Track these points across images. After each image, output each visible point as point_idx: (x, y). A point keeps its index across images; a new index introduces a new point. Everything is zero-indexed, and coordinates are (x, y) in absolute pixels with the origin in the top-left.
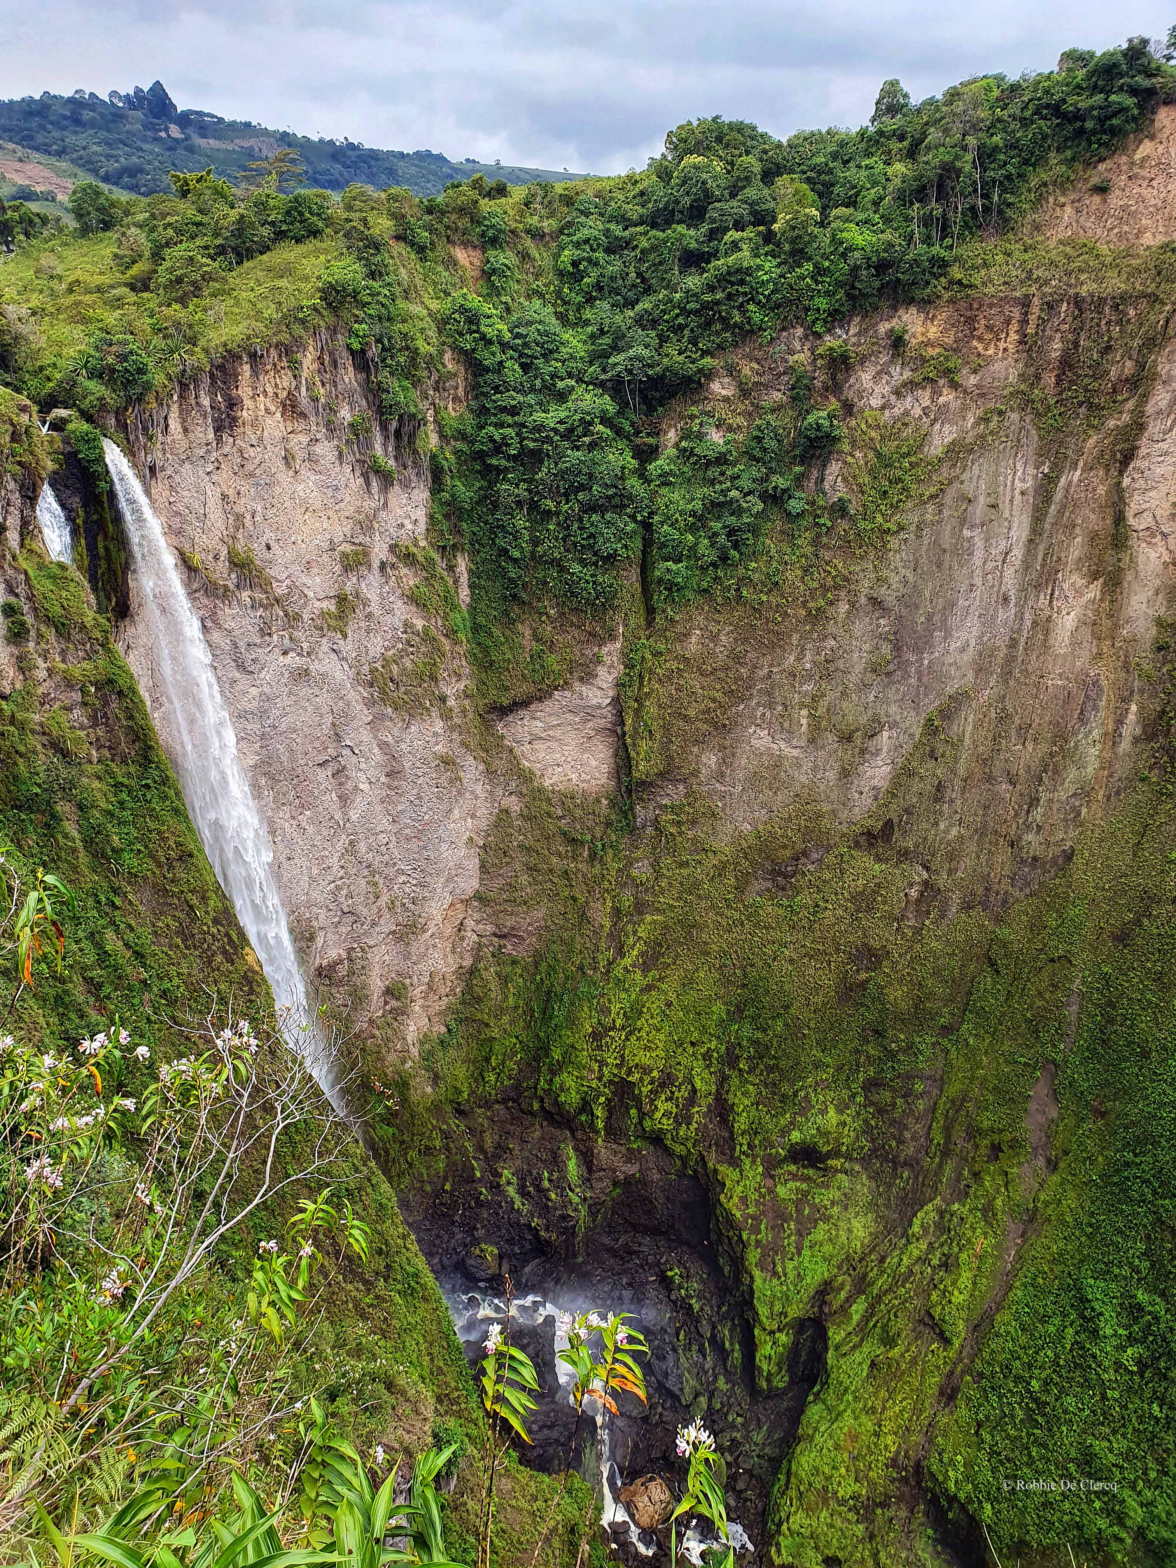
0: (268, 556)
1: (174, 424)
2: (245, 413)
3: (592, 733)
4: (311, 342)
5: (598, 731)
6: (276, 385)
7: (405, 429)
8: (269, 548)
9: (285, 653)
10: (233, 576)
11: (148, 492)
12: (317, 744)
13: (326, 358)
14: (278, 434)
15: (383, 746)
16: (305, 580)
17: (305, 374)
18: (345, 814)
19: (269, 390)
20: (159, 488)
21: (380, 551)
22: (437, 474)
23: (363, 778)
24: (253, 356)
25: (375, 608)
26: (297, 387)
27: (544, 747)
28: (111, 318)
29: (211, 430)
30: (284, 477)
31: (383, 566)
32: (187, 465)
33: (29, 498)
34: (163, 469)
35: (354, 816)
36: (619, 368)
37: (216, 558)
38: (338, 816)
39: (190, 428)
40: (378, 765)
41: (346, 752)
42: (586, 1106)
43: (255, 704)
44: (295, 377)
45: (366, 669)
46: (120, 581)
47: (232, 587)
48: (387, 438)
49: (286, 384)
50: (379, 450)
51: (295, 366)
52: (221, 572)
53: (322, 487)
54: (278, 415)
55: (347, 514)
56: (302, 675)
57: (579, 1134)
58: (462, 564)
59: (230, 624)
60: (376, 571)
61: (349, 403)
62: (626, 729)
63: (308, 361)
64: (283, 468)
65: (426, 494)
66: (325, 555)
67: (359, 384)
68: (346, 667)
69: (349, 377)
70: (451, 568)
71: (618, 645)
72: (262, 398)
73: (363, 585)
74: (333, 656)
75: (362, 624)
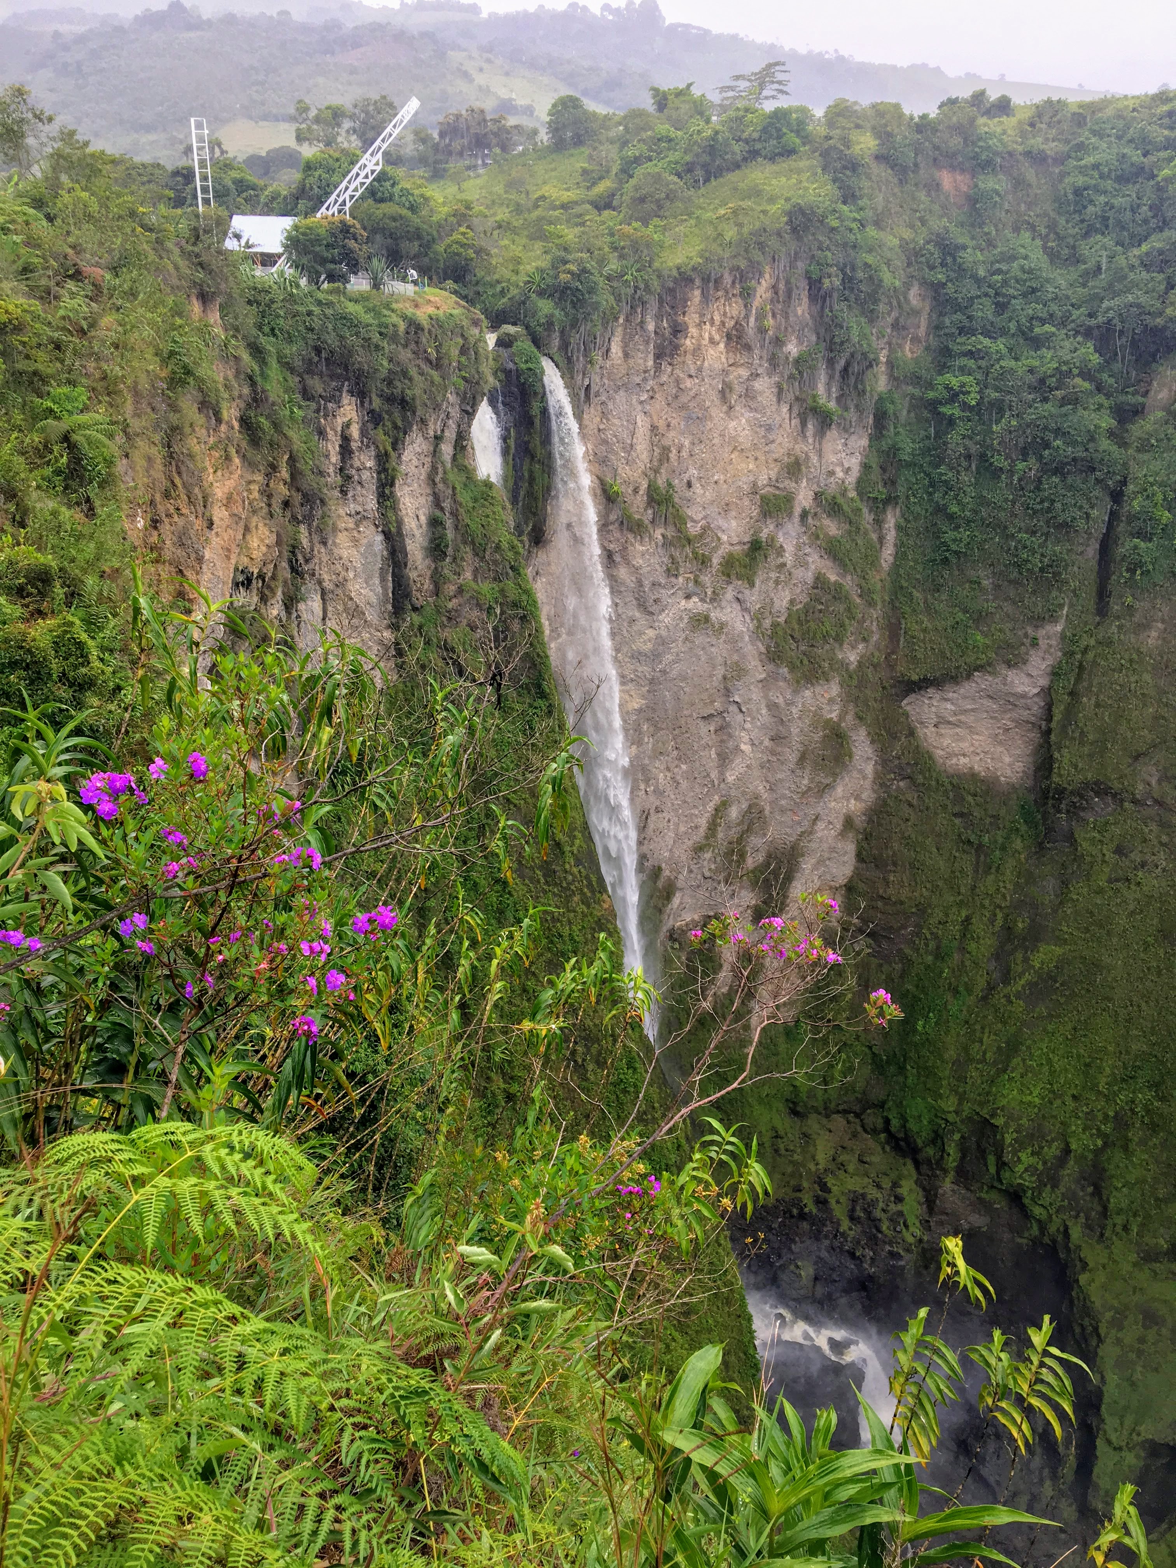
0: (689, 494)
1: (616, 349)
2: (688, 342)
3: (1011, 724)
4: (767, 269)
5: (1018, 723)
6: (725, 314)
7: (856, 368)
8: (689, 485)
9: (688, 597)
10: (650, 512)
11: (579, 416)
12: (705, 696)
13: (782, 286)
14: (718, 366)
15: (772, 707)
16: (721, 522)
17: (756, 303)
18: (722, 773)
19: (717, 318)
20: (592, 415)
21: (804, 498)
22: (881, 419)
23: (746, 738)
24: (706, 280)
25: (788, 558)
26: (747, 317)
27: (951, 732)
28: (570, 234)
29: (651, 357)
30: (717, 412)
31: (804, 515)
32: (622, 393)
33: (467, 412)
34: (597, 395)
35: (730, 778)
36: (1111, 314)
37: (636, 491)
38: (714, 775)
39: (631, 353)
40: (764, 727)
41: (733, 708)
42: (937, 1138)
43: (649, 646)
44: (746, 306)
45: (767, 623)
46: (540, 504)
47: (646, 522)
48: (831, 377)
49: (735, 313)
50: (821, 389)
51: (747, 295)
52: (638, 505)
53: (755, 425)
54: (722, 345)
55: (776, 456)
56: (700, 621)
57: (924, 1169)
58: (891, 520)
59: (638, 561)
60: (796, 519)
61: (798, 338)
62: (1053, 725)
63: (762, 291)
64: (717, 402)
65: (864, 442)
66: (745, 498)
67: (812, 316)
68: (748, 618)
69: (802, 309)
70: (879, 522)
71: (1059, 628)
72: (708, 326)
73: (780, 534)
74: (736, 606)
75: (773, 575)
